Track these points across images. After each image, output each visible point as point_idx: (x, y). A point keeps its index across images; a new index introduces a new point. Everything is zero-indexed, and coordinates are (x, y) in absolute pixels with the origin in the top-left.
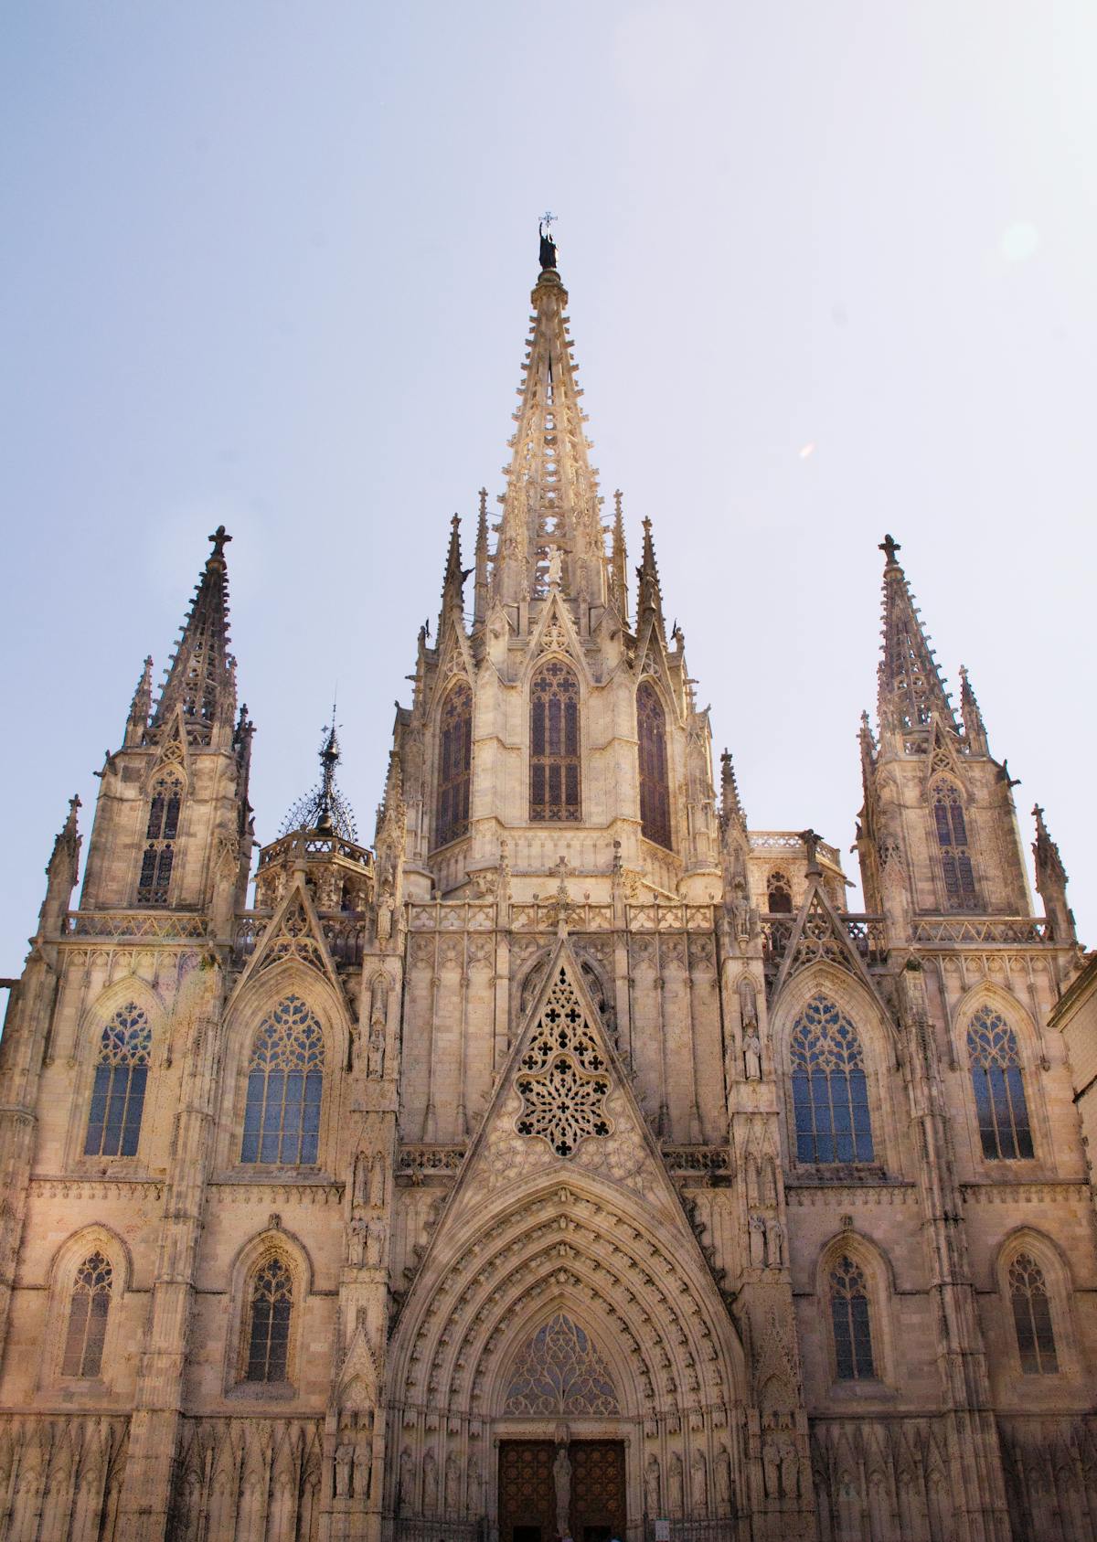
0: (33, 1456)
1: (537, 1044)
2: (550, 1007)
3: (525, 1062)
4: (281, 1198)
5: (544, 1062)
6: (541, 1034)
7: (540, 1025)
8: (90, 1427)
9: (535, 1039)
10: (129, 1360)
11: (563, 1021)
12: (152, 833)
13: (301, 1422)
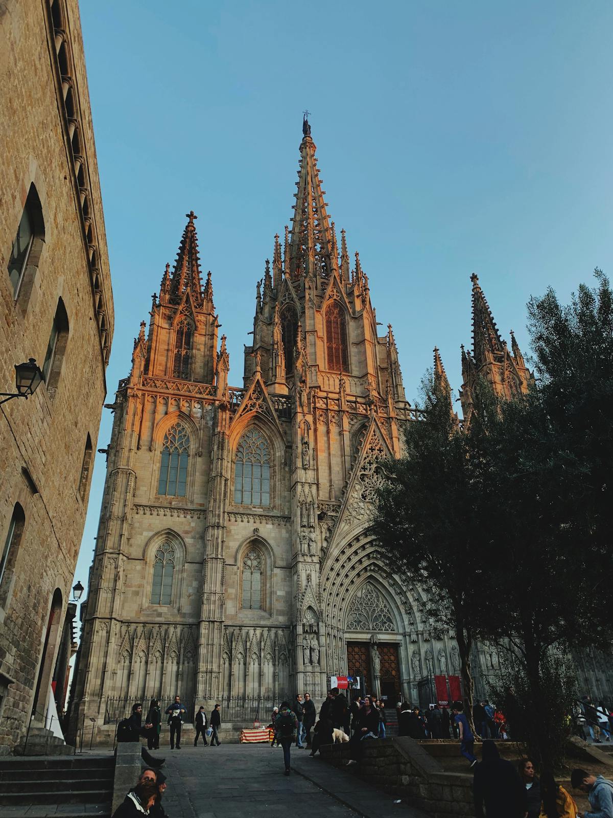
0: (141, 644)
1: (367, 460)
2: (371, 445)
3: (362, 468)
4: (258, 521)
5: (370, 469)
6: (368, 457)
7: (367, 453)
8: (172, 629)
9: (365, 458)
10: (189, 596)
11: (376, 452)
12: (179, 346)
13: (276, 629)
